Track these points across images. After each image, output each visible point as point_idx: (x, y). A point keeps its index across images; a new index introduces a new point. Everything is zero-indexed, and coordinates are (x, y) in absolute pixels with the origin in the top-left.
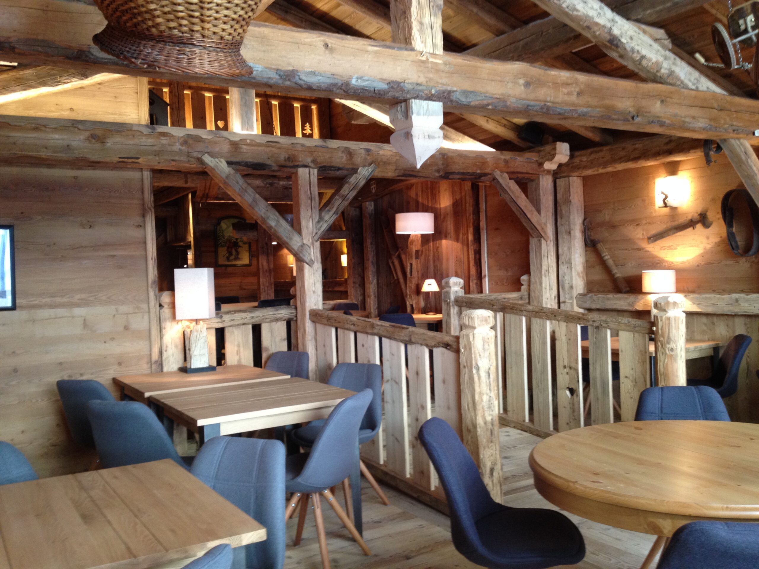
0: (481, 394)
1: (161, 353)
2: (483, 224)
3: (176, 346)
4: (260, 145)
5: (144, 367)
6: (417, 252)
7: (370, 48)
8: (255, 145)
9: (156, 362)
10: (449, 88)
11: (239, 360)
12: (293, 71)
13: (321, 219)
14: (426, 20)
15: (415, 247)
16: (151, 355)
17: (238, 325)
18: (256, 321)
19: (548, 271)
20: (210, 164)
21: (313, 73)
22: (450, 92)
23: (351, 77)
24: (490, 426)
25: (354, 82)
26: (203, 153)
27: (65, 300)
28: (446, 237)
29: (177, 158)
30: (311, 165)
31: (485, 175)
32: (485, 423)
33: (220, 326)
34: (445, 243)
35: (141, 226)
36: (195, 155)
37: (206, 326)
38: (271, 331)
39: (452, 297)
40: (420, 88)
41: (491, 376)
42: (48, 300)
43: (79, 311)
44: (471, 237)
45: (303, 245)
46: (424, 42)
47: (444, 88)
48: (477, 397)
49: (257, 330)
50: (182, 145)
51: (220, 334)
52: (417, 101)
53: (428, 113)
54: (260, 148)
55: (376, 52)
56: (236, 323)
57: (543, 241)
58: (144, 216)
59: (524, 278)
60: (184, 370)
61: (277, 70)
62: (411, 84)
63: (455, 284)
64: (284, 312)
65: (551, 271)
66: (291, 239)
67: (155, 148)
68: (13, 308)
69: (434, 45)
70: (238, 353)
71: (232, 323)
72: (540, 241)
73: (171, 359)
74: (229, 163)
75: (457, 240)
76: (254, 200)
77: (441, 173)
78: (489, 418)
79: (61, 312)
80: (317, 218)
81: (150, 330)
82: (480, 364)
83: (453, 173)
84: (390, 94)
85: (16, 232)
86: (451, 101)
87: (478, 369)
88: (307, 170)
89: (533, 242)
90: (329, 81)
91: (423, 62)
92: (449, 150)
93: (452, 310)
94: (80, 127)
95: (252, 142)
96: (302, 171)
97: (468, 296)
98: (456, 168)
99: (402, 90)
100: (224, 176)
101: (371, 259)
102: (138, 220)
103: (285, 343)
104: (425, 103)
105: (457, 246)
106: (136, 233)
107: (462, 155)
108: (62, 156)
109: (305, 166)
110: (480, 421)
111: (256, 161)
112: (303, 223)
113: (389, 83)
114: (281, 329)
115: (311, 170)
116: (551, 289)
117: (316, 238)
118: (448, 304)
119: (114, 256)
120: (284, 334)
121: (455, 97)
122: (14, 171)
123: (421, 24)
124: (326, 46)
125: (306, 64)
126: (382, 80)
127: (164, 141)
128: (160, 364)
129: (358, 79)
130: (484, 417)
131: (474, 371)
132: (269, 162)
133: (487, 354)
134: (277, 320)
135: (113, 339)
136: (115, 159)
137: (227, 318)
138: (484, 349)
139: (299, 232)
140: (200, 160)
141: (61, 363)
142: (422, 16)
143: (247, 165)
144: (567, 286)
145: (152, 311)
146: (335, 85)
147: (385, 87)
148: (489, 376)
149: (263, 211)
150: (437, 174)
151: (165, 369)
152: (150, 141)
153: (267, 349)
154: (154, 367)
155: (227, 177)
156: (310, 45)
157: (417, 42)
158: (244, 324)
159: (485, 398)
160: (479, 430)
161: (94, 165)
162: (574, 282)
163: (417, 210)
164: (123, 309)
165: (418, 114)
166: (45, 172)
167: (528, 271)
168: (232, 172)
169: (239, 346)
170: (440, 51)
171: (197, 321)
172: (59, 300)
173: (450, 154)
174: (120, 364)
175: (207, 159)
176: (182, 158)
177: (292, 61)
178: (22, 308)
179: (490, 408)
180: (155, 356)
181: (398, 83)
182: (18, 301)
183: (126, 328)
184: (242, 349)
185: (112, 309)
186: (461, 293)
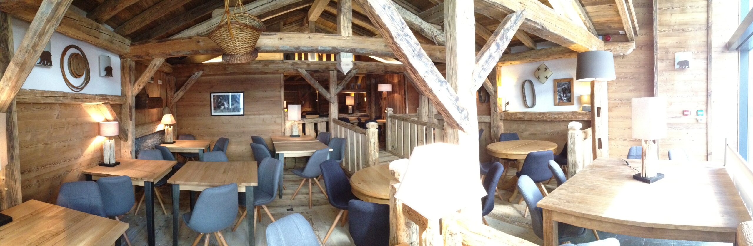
0: (371, 151)
1: (285, 130)
2: (406, 89)
3: (290, 128)
4: (317, 64)
5: (280, 134)
6: (385, 98)
7: (325, 37)
8: (315, 64)
9: (283, 133)
10: (354, 48)
11: (310, 134)
12: (299, 47)
13: (338, 88)
14: (346, 25)
15: (384, 96)
16: (282, 130)
17: (309, 123)
18: (316, 122)
19: (424, 106)
20: (300, 71)
21: (305, 47)
22: (354, 49)
23: (318, 47)
24: (374, 161)
25: (319, 48)
26: (298, 68)
27: (257, 113)
28: (396, 93)
29: (290, 70)
30: (335, 70)
31: (401, 72)
32: (373, 160)
33: (304, 123)
34: (396, 95)
35: (280, 91)
36: (296, 68)
37: (297, 123)
38: (321, 125)
39: (389, 115)
40: (343, 48)
41: (376, 145)
42: (253, 113)
43: (261, 116)
44: (403, 93)
45: (331, 97)
46: (345, 33)
47: (353, 48)
48: (370, 152)
49: (316, 124)
50: (292, 65)
51: (304, 125)
52: (343, 53)
53: (347, 57)
54: (317, 65)
55: (327, 38)
56: (308, 122)
57: (423, 96)
58: (281, 88)
59: (418, 108)
60: (291, 136)
61: (294, 47)
62: (340, 47)
63: (390, 110)
64: (325, 119)
65: (426, 106)
66: (326, 95)
67: (284, 67)
68: (244, 115)
69: (349, 33)
70: (309, 132)
71: (307, 122)
72: (422, 96)
73: (288, 132)
74: (306, 71)
75: (400, 94)
76: (314, 82)
77: (383, 72)
78: (374, 159)
79: (257, 116)
80: (336, 88)
81: (282, 123)
82: (371, 141)
83: (389, 72)
84: (333, 51)
85: (245, 94)
86: (356, 52)
87: (370, 142)
88: (333, 72)
89: (420, 96)
90: (311, 49)
91: (344, 39)
92: (387, 64)
93: (388, 119)
94: (261, 62)
95: (314, 63)
96: (331, 72)
97: (395, 115)
98: (389, 70)
99: (337, 49)
100: (304, 75)
101: (373, 100)
102: (279, 89)
103: (326, 129)
104: (345, 53)
105: (400, 96)
106: (278, 93)
107: (391, 65)
108: (257, 71)
109: (332, 70)
110: (371, 160)
111: (314, 69)
112: (331, 89)
113: (332, 48)
114: (324, 124)
115: (334, 72)
116: (426, 112)
117: (336, 95)
118: (387, 117)
119: (272, 100)
120: (325, 126)
121: (357, 51)
122: (245, 76)
123: (344, 26)
124: (309, 37)
125: (303, 44)
126: (329, 47)
127: (286, 65)
128: (284, 133)
129: (320, 47)
130: (372, 158)
131: (369, 143)
132: (320, 70)
133: (374, 137)
134: (323, 122)
135: (271, 125)
136: (271, 71)
137: (306, 120)
138: (373, 136)
139: (330, 93)
140: (297, 70)
141: (256, 131)
142: (344, 24)
143: (312, 71)
144: (431, 111)
145: (283, 117)
146: (313, 50)
147: (331, 49)
148: (374, 145)
149: (317, 86)
150: (382, 72)
151: (286, 135)
152: (282, 65)
153: (319, 131)
154: (283, 134)
155: (306, 75)
156: (304, 38)
157: (343, 33)
158: (311, 123)
159: (373, 152)
160: (370, 162)
161: (266, 73)
162: (433, 110)
163: (387, 83)
164: (275, 116)
165: (343, 57)
166: (253, 76)
167: (418, 107)
168: (307, 73)
169: (310, 129)
170: (351, 35)
171: (295, 121)
172: (256, 113)
173: (387, 65)
174: (273, 132)
175: (299, 70)
176: (291, 70)
177: (298, 44)
178: (246, 115)
179: (374, 155)
180: (283, 131)
181: (335, 48)
182: (245, 113)
183: (275, 122)
184: (311, 131)
185: (271, 116)
186: (392, 113)
